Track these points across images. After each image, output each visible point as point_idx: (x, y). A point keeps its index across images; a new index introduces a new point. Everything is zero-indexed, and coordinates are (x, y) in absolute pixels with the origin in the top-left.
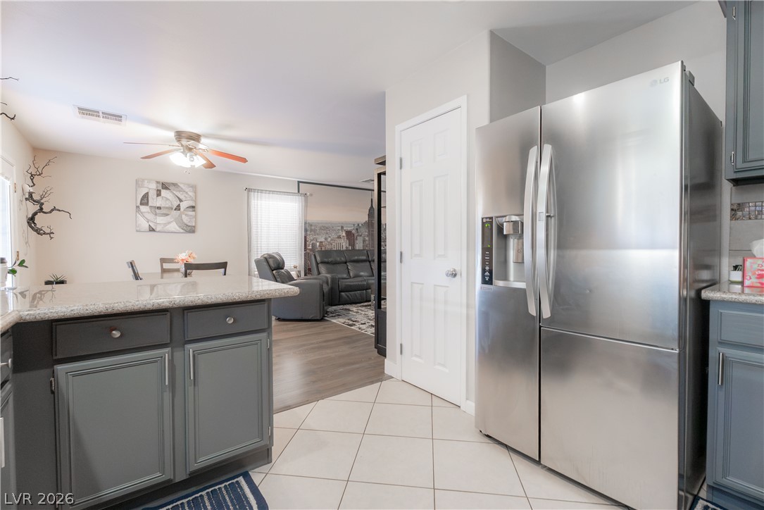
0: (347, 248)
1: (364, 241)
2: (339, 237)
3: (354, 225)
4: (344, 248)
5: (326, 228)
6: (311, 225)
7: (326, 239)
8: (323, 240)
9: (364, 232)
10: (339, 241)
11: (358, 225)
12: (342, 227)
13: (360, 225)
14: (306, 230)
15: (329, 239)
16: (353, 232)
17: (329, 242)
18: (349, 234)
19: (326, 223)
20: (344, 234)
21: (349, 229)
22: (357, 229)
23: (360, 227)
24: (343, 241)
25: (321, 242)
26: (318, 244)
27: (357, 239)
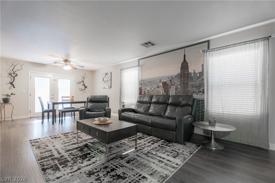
0: (163, 94)
1: (176, 89)
2: (158, 87)
3: (168, 78)
4: (161, 94)
5: (151, 82)
6: (144, 81)
7: (151, 88)
8: (149, 89)
9: (177, 82)
10: (158, 89)
11: (172, 77)
12: (160, 80)
13: (174, 77)
14: (141, 84)
15: (152, 89)
16: (168, 82)
17: (152, 90)
18: (165, 84)
19: (151, 79)
20: (161, 85)
21: (165, 81)
22: (171, 80)
23: (173, 78)
24: (160, 89)
25: (148, 91)
26: (147, 91)
27: (170, 87)
